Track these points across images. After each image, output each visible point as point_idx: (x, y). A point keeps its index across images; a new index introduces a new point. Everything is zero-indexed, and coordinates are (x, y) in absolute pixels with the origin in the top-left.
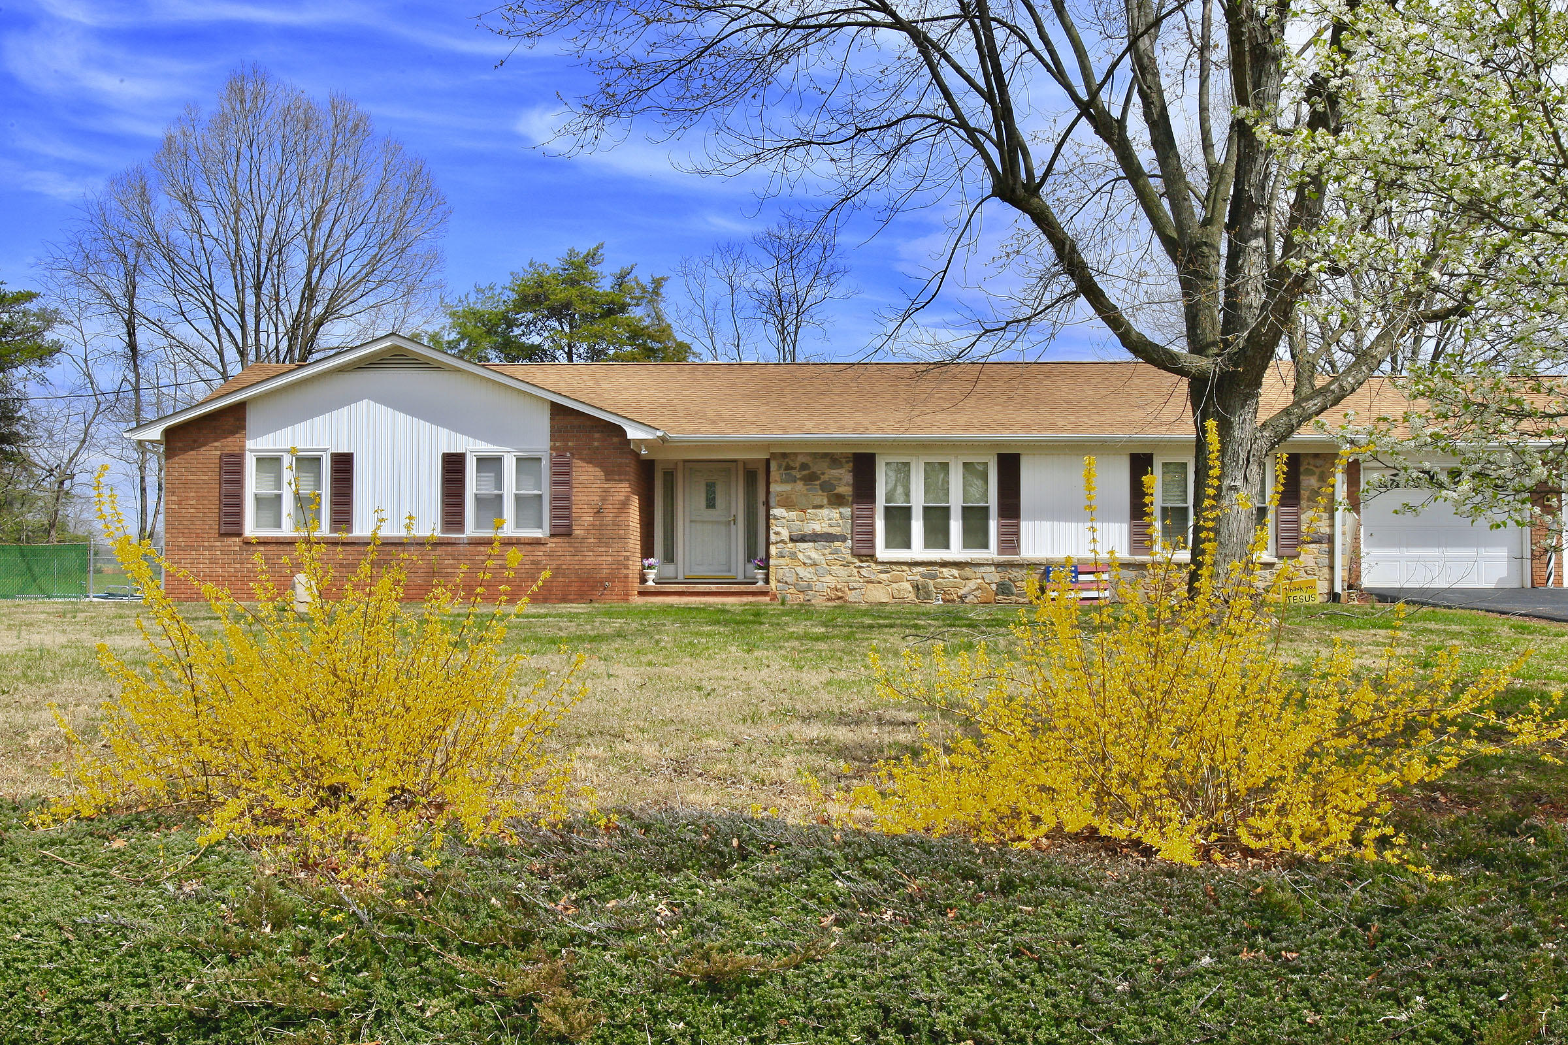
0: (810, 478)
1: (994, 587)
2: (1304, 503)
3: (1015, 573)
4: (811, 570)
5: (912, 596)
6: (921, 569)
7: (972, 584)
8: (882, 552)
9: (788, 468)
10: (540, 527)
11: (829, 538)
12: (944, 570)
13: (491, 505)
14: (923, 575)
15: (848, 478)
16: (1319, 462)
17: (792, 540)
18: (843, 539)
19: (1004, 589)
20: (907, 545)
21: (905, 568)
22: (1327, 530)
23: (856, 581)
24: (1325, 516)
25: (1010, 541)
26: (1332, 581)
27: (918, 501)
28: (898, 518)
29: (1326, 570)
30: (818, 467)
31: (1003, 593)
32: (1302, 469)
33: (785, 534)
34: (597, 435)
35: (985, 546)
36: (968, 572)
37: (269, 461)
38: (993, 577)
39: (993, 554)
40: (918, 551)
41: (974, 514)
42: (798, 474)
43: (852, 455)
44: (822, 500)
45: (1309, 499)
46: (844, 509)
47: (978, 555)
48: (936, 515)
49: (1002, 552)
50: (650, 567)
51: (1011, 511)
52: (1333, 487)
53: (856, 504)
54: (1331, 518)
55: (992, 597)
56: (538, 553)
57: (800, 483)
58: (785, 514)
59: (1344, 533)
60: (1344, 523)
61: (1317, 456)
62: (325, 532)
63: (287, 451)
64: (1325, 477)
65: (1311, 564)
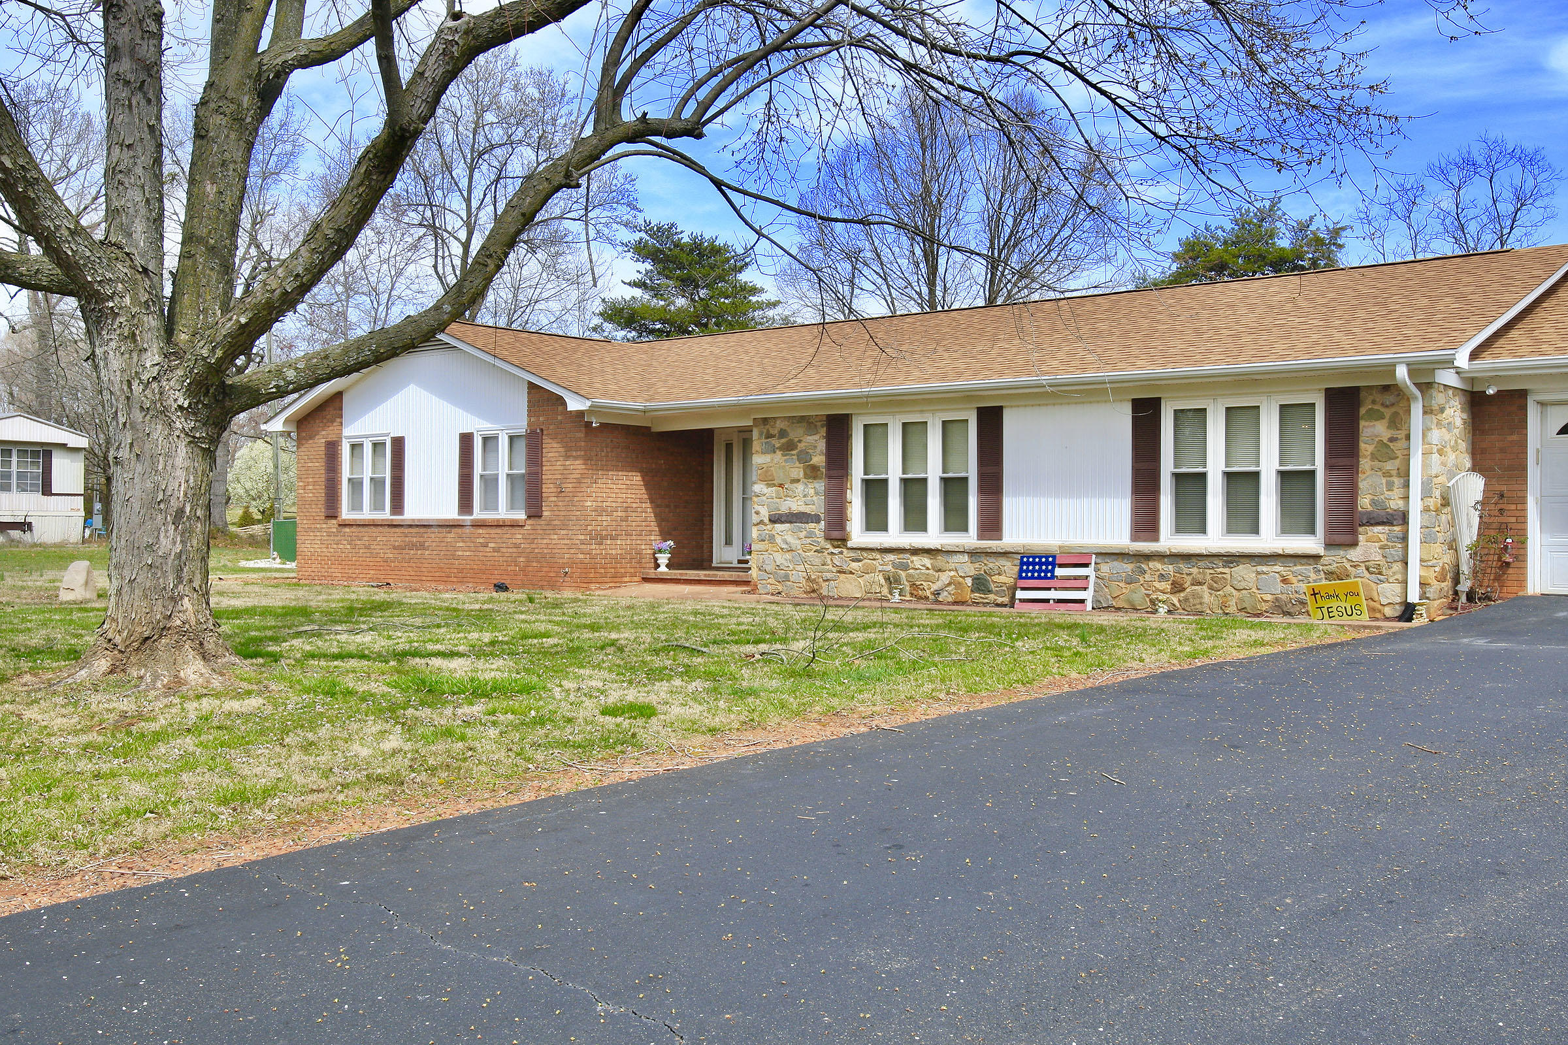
0: (789, 447)
1: (969, 581)
2: (1365, 463)
3: (993, 564)
4: (788, 556)
5: (884, 591)
6: (892, 557)
7: (945, 578)
8: (858, 534)
9: (768, 435)
11: (805, 518)
12: (915, 558)
13: (490, 482)
14: (894, 565)
15: (822, 445)
16: (1389, 398)
17: (771, 520)
18: (816, 519)
19: (980, 584)
20: (884, 527)
21: (876, 555)
22: (1398, 504)
23: (830, 571)
24: (1398, 481)
25: (992, 524)
26: (1405, 582)
27: (894, 473)
28: (875, 490)
29: (1397, 567)
30: (795, 433)
31: (978, 591)
32: (1363, 411)
33: (765, 513)
35: (964, 528)
36: (940, 560)
37: (356, 447)
38: (967, 568)
39: (970, 538)
40: (895, 535)
41: (953, 487)
42: (777, 443)
43: (828, 416)
44: (798, 472)
45: (1374, 457)
46: (820, 485)
47: (954, 540)
48: (914, 489)
49: (981, 537)
50: (660, 551)
51: (992, 483)
52: (1408, 437)
53: (829, 477)
54: (1407, 485)
55: (968, 595)
56: (518, 536)
57: (779, 453)
58: (765, 490)
59: (1426, 510)
60: (1426, 494)
61: (1386, 388)
62: (386, 515)
63: (367, 437)
64: (1399, 421)
65: (1376, 556)
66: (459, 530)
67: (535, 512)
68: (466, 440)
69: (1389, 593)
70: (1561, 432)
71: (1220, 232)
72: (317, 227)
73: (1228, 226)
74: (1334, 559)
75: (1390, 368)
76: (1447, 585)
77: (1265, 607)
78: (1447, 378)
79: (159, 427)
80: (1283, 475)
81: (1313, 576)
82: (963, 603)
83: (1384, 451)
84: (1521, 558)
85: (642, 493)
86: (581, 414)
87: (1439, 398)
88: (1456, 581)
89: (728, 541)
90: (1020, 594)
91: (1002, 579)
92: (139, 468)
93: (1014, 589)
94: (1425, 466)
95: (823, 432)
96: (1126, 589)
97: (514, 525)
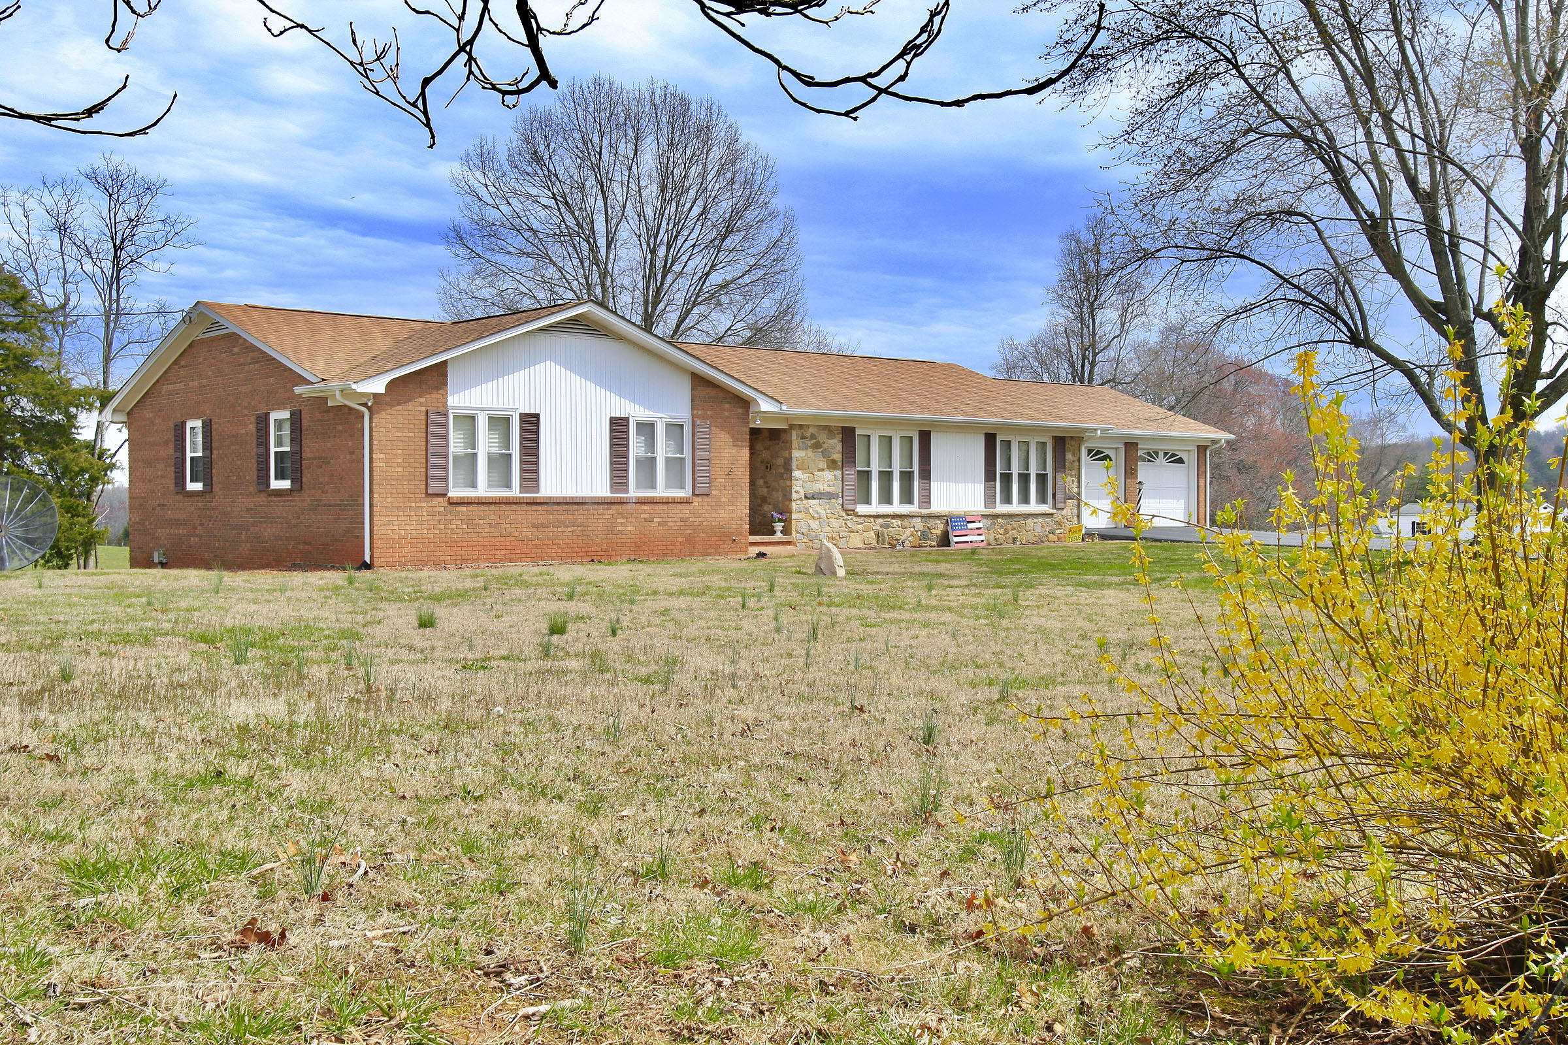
0: (817, 446)
1: (919, 533)
2: (1065, 471)
3: (932, 523)
4: (817, 522)
5: (874, 542)
6: (880, 521)
7: (908, 532)
9: (803, 437)
10: (682, 487)
11: (830, 496)
12: (889, 521)
14: (882, 526)
15: (839, 447)
16: (1073, 442)
17: (806, 497)
18: (836, 497)
19: (924, 535)
20: (870, 502)
21: (871, 520)
22: (1076, 490)
23: (843, 531)
24: (1077, 480)
25: (926, 500)
27: (875, 467)
29: (1075, 518)
30: (822, 437)
31: (924, 539)
32: (1063, 447)
33: (801, 493)
34: (727, 406)
35: (913, 502)
36: (906, 522)
38: (918, 526)
39: (913, 509)
40: (875, 507)
41: (907, 477)
42: (810, 443)
43: (843, 427)
44: (823, 465)
45: (1069, 469)
46: (839, 473)
47: (908, 509)
48: (885, 478)
49: (921, 507)
51: (926, 474)
52: (1079, 460)
53: (843, 468)
54: (1079, 482)
55: (917, 542)
56: (686, 512)
57: (810, 450)
58: (801, 476)
61: (1072, 438)
62: (515, 491)
65: (1069, 514)
66: (619, 507)
68: (618, 426)
74: (1059, 515)
77: (1035, 539)
80: (1037, 475)
81: (1051, 524)
82: (915, 546)
83: (1071, 466)
90: (953, 540)
91: (936, 531)
93: (942, 536)
95: (841, 437)
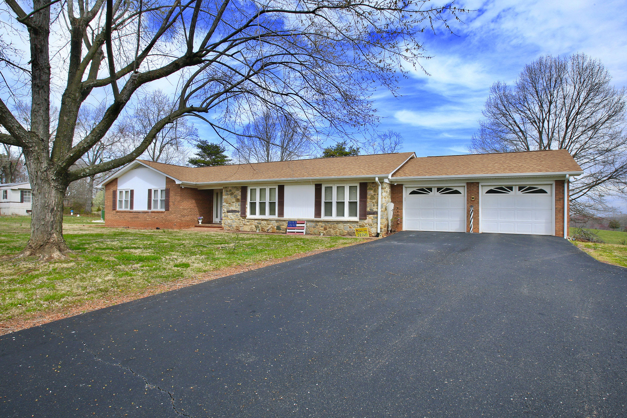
0: (232, 194)
1: (276, 227)
2: (368, 200)
3: (281, 223)
4: (231, 221)
5: (255, 229)
6: (257, 221)
7: (270, 226)
8: (249, 216)
9: (227, 191)
10: (164, 208)
11: (236, 211)
12: (262, 221)
13: (156, 201)
14: (257, 223)
15: (240, 194)
16: (374, 185)
17: (227, 212)
18: (238, 212)
19: (278, 228)
20: (255, 214)
21: (253, 221)
22: (376, 210)
23: (242, 225)
24: (375, 205)
25: (281, 213)
26: (377, 228)
27: (258, 201)
28: (253, 205)
29: (375, 224)
30: (233, 191)
31: (278, 230)
32: (368, 188)
33: (226, 210)
35: (275, 215)
36: (269, 222)
37: (121, 192)
38: (275, 224)
39: (276, 217)
40: (258, 216)
41: (272, 204)
42: (229, 193)
43: (242, 187)
44: (234, 200)
45: (370, 199)
46: (240, 203)
47: (272, 217)
48: (262, 205)
49: (278, 217)
50: (199, 219)
51: (281, 203)
52: (378, 194)
53: (242, 202)
54: (378, 205)
55: (275, 231)
56: (163, 215)
57: (229, 195)
58: (226, 205)
59: (382, 211)
60: (382, 207)
61: (373, 183)
62: (129, 209)
63: (124, 189)
64: (376, 191)
65: (371, 222)
66: (148, 214)
67: (167, 209)
68: (150, 191)
69: (373, 231)
70: (410, 194)
71: (333, 147)
72: (94, 129)
73: (335, 146)
74: (362, 222)
75: (374, 179)
76: (386, 229)
77: (345, 234)
78: (386, 181)
79: (46, 185)
80: (350, 202)
81: (356, 226)
82: (274, 233)
83: (373, 198)
84: (401, 222)
85: (195, 205)
86: (180, 184)
87: (385, 185)
88: (388, 228)
89: (217, 217)
90: (288, 231)
91: (284, 227)
92: (40, 197)
93: (286, 229)
94: (382, 201)
95: (240, 190)
96: (313, 229)
97: (162, 212)
